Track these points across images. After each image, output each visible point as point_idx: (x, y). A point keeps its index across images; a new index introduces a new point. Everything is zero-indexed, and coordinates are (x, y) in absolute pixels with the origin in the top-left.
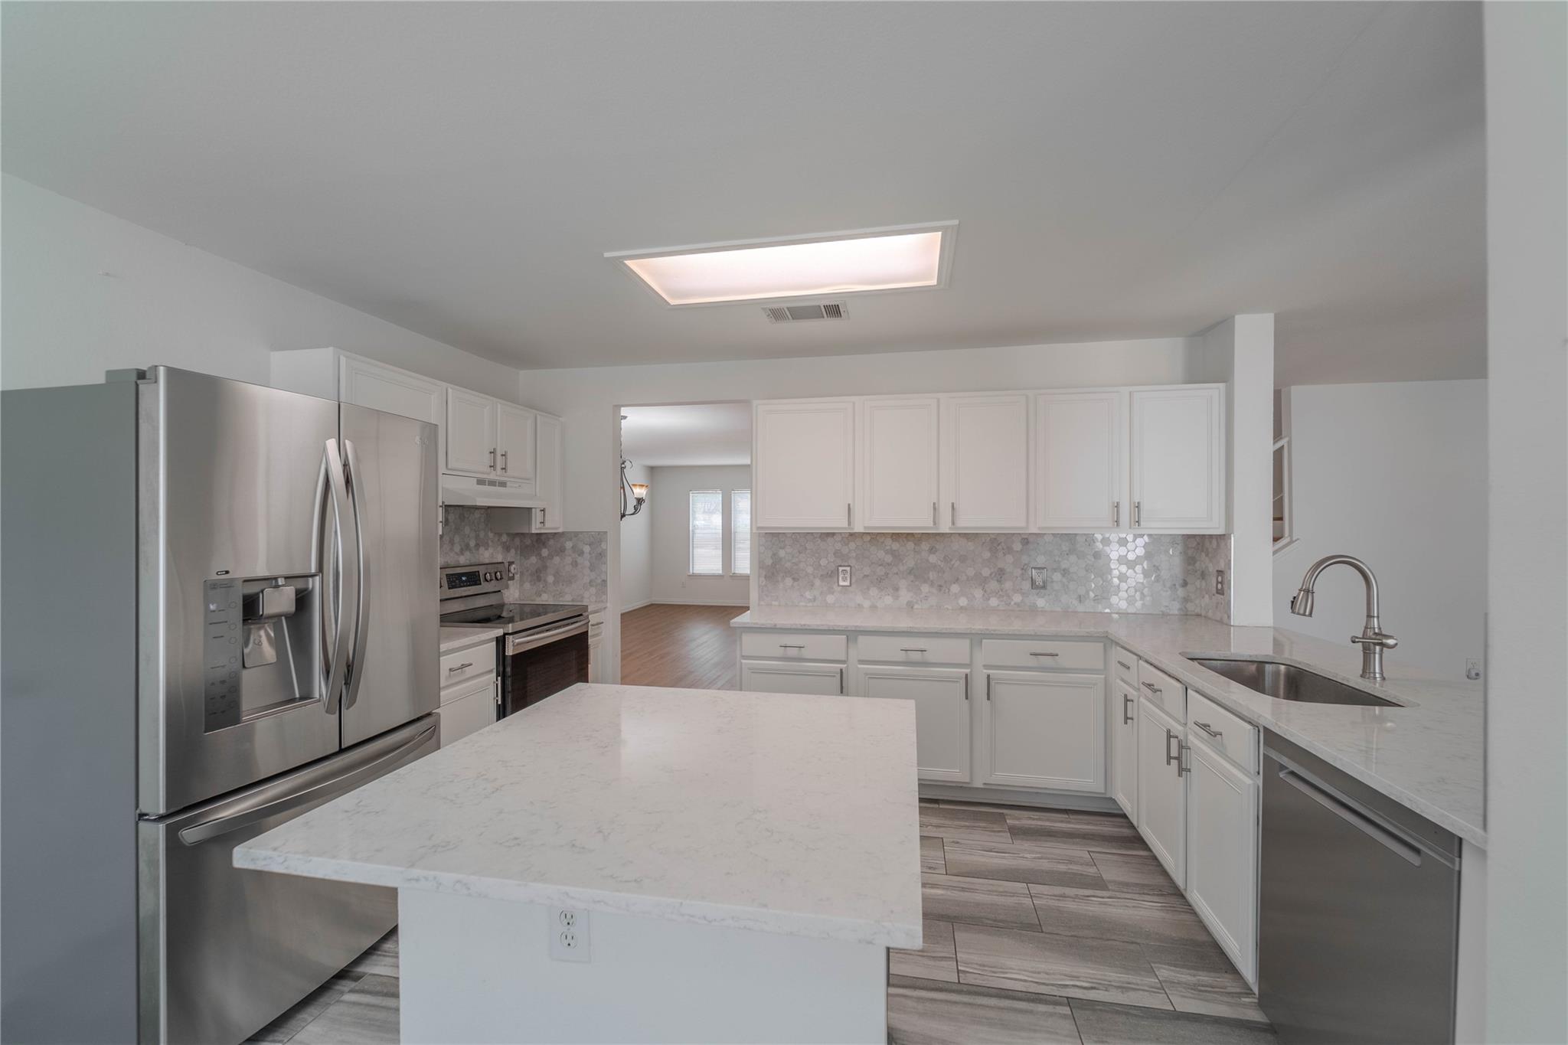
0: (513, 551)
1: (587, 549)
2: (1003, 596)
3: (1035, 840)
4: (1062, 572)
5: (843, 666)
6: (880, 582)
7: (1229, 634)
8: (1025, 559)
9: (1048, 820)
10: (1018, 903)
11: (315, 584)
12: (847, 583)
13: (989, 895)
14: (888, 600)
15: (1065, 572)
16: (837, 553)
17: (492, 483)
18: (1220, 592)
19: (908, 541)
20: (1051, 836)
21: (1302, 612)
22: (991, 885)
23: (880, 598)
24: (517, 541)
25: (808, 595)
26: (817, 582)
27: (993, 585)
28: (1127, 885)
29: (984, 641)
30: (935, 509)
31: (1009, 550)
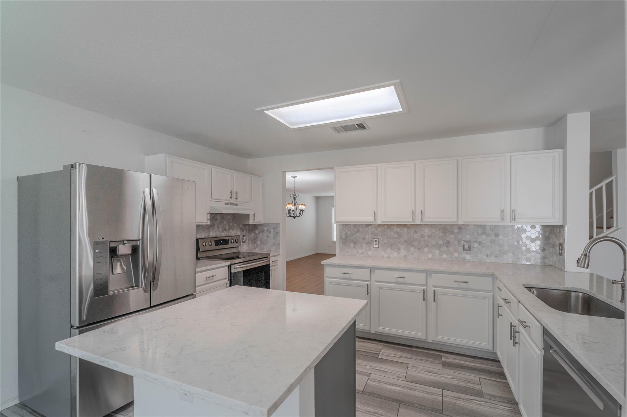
0: (245, 231)
1: (272, 230)
2: (449, 254)
3: (454, 369)
4: (478, 243)
5: (369, 283)
6: (391, 246)
7: (564, 275)
8: (460, 237)
9: (464, 361)
10: (435, 399)
11: (140, 243)
12: (377, 246)
13: (422, 393)
14: (395, 254)
15: (480, 243)
16: (373, 233)
17: (232, 204)
18: (561, 254)
19: (404, 228)
20: (462, 368)
21: (582, 266)
22: (425, 388)
23: (392, 253)
24: (247, 227)
25: (360, 251)
26: (364, 246)
27: (444, 248)
28: (494, 396)
29: (433, 274)
30: (413, 213)
31: (452, 232)
